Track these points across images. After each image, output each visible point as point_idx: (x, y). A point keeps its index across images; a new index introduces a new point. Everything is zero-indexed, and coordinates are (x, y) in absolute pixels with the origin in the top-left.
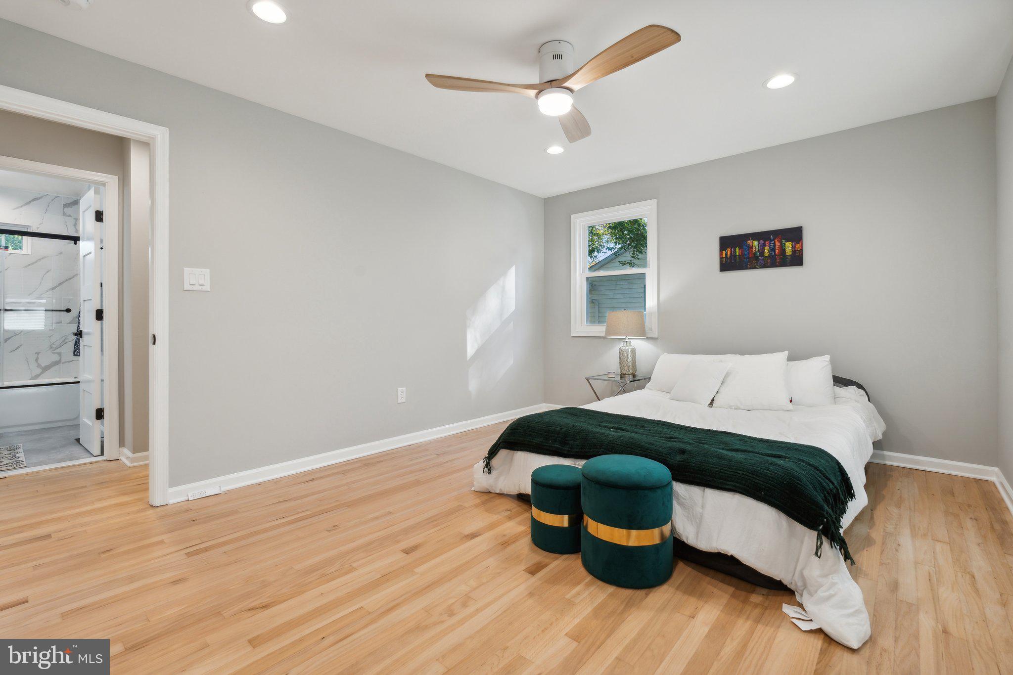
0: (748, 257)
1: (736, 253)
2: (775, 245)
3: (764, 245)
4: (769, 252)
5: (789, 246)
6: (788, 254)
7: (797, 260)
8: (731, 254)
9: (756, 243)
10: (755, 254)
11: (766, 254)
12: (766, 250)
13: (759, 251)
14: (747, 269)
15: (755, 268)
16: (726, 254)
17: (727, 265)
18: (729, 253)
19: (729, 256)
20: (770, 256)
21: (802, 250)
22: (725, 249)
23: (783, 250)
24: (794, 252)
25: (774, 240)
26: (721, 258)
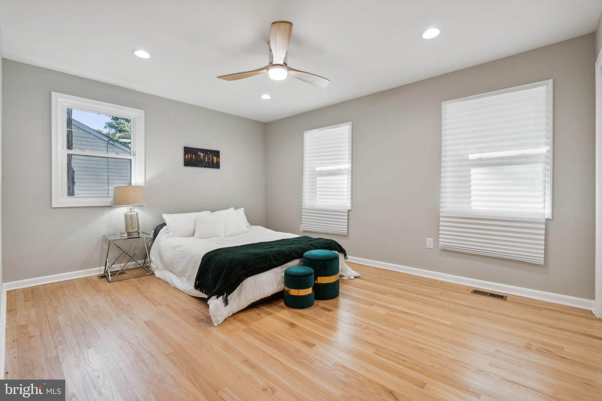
0: (198, 161)
1: (193, 158)
2: (210, 157)
3: (205, 156)
4: (207, 160)
5: (215, 158)
6: (215, 162)
7: (217, 166)
8: (190, 157)
9: (202, 154)
10: (201, 160)
11: (206, 161)
12: (206, 158)
13: (203, 158)
14: (198, 167)
15: (201, 167)
16: (188, 157)
17: (188, 163)
18: (189, 157)
19: (189, 158)
20: (208, 162)
21: (219, 161)
22: (188, 155)
23: (213, 160)
24: (217, 162)
25: (209, 154)
26: (185, 159)
